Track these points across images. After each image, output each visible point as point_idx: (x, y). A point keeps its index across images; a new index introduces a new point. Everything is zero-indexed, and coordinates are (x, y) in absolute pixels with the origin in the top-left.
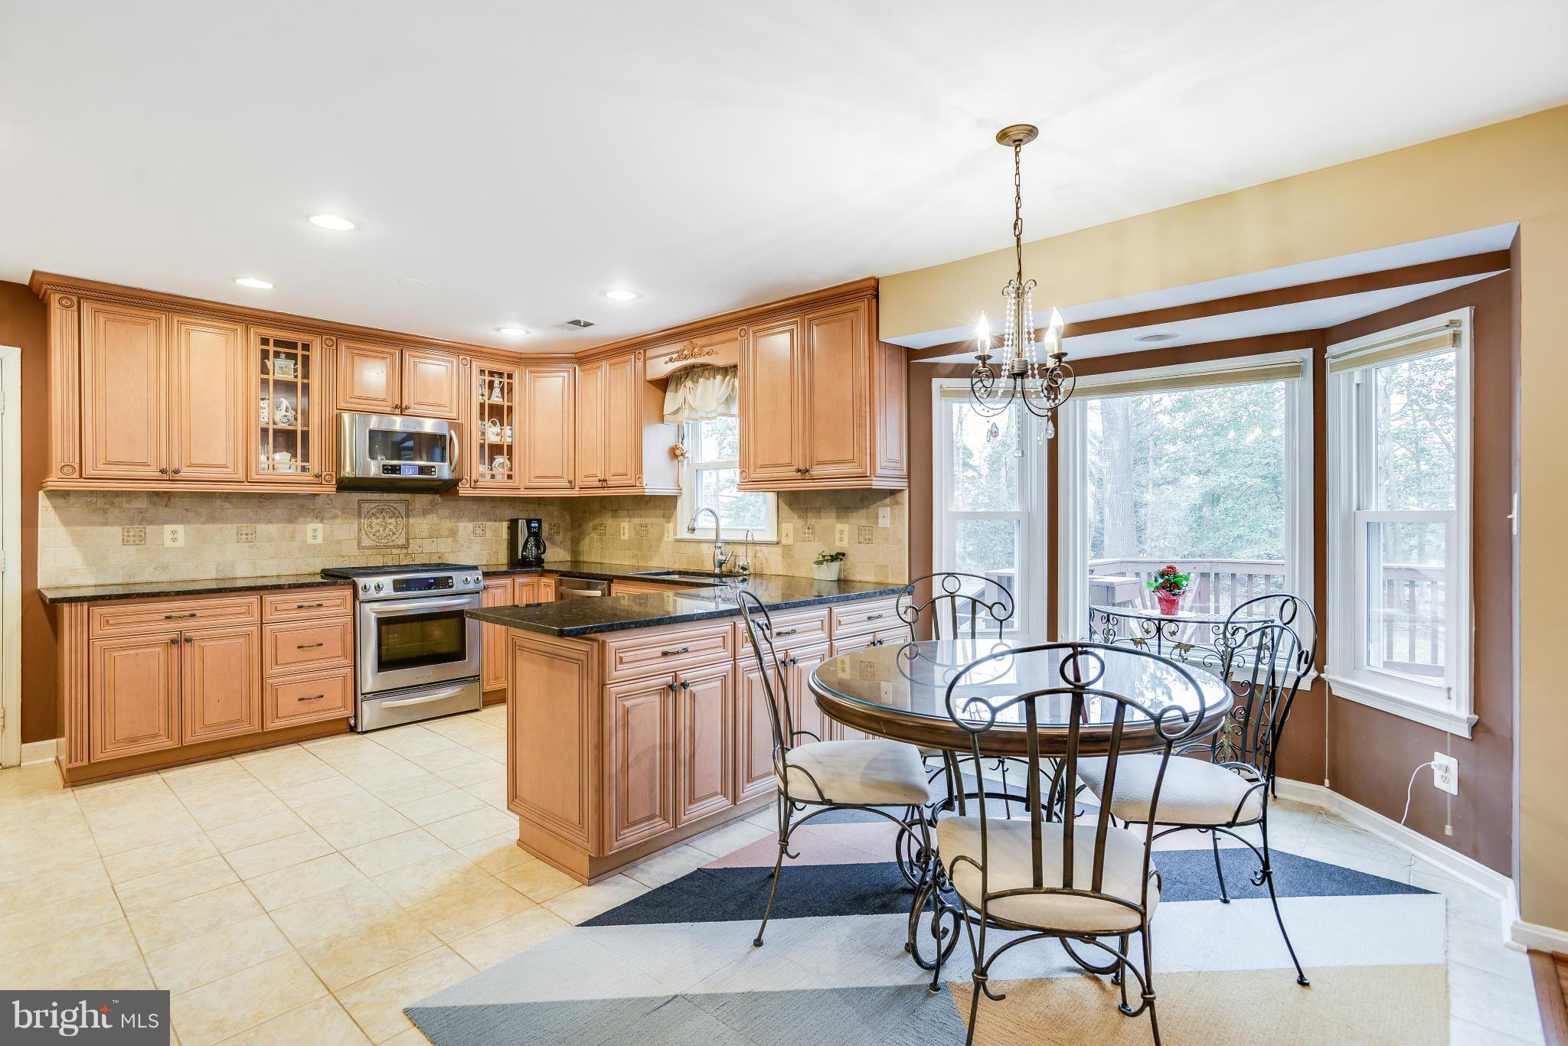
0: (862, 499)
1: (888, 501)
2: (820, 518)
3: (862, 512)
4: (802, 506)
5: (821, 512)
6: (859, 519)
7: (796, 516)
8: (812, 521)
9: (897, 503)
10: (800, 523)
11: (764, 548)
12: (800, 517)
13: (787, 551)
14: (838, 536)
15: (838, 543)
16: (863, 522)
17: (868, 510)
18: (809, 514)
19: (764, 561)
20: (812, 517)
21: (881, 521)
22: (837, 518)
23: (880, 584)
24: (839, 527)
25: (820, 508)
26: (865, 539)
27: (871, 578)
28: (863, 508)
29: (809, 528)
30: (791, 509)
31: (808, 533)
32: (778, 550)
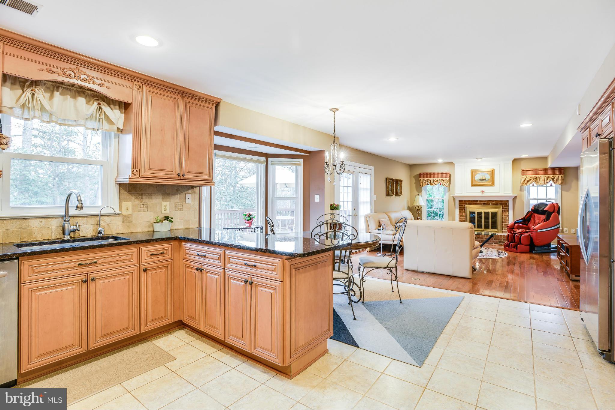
0: (177, 190)
1: (190, 191)
2: (152, 199)
3: (177, 196)
4: (138, 192)
5: (152, 196)
6: (176, 199)
7: (133, 198)
8: (146, 200)
9: (195, 192)
10: (137, 202)
11: (105, 218)
12: (137, 198)
13: (126, 218)
14: (163, 208)
15: (163, 212)
16: (177, 201)
17: (180, 195)
18: (144, 197)
19: (106, 226)
20: (146, 199)
21: (188, 201)
22: (163, 199)
23: (186, 229)
24: (164, 203)
25: (152, 194)
26: (179, 209)
27: (181, 227)
28: (178, 194)
29: (143, 205)
30: (130, 194)
31: (143, 207)
32: (119, 218)
